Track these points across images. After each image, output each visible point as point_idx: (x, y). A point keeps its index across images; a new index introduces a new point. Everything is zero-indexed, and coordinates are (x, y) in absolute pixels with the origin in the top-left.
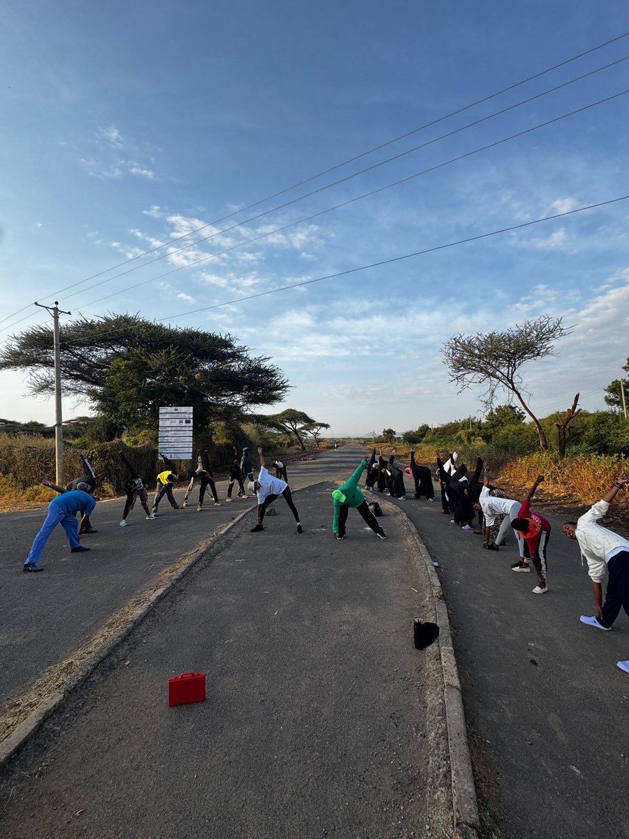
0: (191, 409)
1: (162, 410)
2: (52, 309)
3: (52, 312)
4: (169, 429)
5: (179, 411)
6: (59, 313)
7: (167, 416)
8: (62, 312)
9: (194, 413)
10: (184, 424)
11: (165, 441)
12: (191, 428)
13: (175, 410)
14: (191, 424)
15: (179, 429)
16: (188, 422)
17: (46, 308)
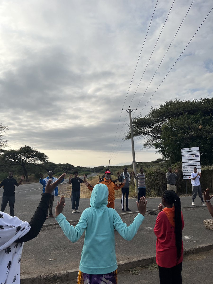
0: (198, 148)
1: (183, 150)
2: (128, 110)
3: (128, 111)
4: (187, 161)
5: (192, 150)
6: (131, 111)
7: (186, 153)
8: (133, 110)
9: (200, 150)
10: (195, 158)
11: (185, 168)
12: (199, 160)
13: (190, 150)
14: (199, 158)
15: (192, 161)
16: (197, 156)
17: (126, 110)
